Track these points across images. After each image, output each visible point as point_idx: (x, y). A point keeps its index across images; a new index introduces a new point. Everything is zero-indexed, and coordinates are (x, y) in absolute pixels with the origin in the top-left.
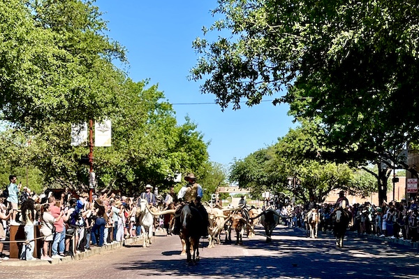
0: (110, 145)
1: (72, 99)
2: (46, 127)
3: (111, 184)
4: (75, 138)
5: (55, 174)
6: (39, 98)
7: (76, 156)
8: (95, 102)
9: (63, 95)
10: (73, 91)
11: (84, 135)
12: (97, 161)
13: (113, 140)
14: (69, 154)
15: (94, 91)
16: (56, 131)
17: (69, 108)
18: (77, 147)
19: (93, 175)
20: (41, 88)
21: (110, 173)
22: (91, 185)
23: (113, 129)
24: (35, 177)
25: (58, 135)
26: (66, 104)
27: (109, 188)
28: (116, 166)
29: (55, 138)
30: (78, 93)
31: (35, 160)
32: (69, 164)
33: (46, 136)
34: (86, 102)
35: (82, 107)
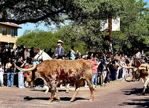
0: (119, 30)
1: (101, 8)
2: (88, 22)
3: (120, 50)
4: (102, 27)
5: (92, 45)
6: (85, 8)
7: (102, 36)
8: (113, 9)
9: (97, 6)
10: (102, 4)
11: (107, 25)
12: (113, 38)
13: (121, 28)
14: (99, 35)
15: (112, 4)
16: (93, 24)
17: (100, 13)
18: (103, 31)
19: (111, 45)
20: (86, 3)
21: (119, 44)
22: (110, 50)
23: (121, 22)
24: (82, 47)
25: (94, 26)
26: (98, 10)
27: (118, 51)
28: (122, 40)
29: (92, 27)
30: (104, 5)
31: (82, 38)
32: (99, 40)
33: (88, 27)
34: (108, 9)
35: (106, 12)
